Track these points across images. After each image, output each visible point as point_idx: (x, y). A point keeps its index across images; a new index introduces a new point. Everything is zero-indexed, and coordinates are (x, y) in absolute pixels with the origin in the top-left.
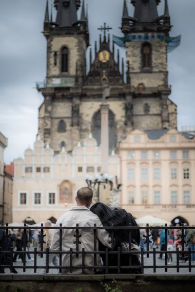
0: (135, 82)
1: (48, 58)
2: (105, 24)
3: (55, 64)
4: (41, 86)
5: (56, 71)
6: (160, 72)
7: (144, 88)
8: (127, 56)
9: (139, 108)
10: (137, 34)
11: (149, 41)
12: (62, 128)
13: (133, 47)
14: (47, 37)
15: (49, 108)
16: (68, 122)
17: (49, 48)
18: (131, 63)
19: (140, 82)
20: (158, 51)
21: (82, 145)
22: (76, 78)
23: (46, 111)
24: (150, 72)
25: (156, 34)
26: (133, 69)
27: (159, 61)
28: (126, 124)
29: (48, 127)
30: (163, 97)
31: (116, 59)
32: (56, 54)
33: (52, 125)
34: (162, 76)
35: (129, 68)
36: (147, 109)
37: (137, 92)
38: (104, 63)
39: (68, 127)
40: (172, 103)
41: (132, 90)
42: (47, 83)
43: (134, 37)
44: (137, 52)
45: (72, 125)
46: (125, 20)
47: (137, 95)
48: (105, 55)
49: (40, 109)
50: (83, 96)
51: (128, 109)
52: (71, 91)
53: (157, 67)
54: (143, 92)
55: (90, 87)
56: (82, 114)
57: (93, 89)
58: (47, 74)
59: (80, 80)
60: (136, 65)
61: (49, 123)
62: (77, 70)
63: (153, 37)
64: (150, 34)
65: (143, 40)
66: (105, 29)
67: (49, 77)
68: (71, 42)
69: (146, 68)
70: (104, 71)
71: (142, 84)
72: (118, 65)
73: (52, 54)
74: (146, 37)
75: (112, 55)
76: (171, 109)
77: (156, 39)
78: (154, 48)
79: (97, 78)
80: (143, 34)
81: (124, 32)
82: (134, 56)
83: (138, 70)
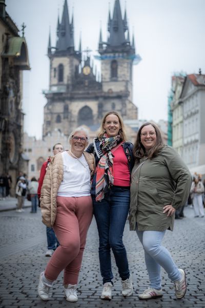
0: (106, 88)
1: (51, 72)
2: (88, 48)
3: (55, 76)
4: (46, 92)
5: (55, 81)
6: (123, 81)
7: (112, 93)
8: (102, 70)
9: (108, 106)
10: (108, 55)
11: (116, 59)
12: (59, 120)
13: (106, 63)
14: (50, 58)
15: (50, 107)
16: (62, 116)
17: (51, 65)
18: (104, 74)
19: (109, 88)
20: (122, 66)
21: (51, 135)
22: (68, 86)
23: (48, 109)
24: (116, 81)
25: (121, 55)
26: (105, 79)
27: (122, 73)
28: (98, 117)
29: (49, 119)
30: (124, 98)
31: (94, 72)
32: (55, 70)
33: (52, 118)
34: (124, 84)
35: (102, 78)
36: (114, 106)
37: (107, 95)
38: (86, 76)
39: (62, 120)
40: (131, 102)
41: (103, 94)
42: (50, 89)
43: (106, 57)
44: (108, 67)
45: (64, 118)
46: (101, 45)
47: (107, 97)
48: (87, 70)
49: (45, 107)
50: (72, 99)
51: (100, 106)
52: (64, 96)
53: (121, 77)
54: (111, 95)
55: (77, 92)
56: (71, 111)
57: (79, 94)
58: (50, 83)
59: (71, 88)
60: (108, 76)
61: (49, 117)
62: (68, 80)
63: (119, 56)
64: (117, 55)
65: (112, 59)
66: (87, 51)
67: (51, 86)
68: (65, 61)
69: (114, 78)
70: (87, 81)
71: (110, 90)
72: (95, 77)
73: (53, 70)
74: (114, 57)
75: (92, 69)
76: (129, 106)
77: (121, 58)
78: (119, 64)
79: (82, 85)
80: (112, 55)
81: (100, 53)
82: (106, 70)
83: (108, 80)
